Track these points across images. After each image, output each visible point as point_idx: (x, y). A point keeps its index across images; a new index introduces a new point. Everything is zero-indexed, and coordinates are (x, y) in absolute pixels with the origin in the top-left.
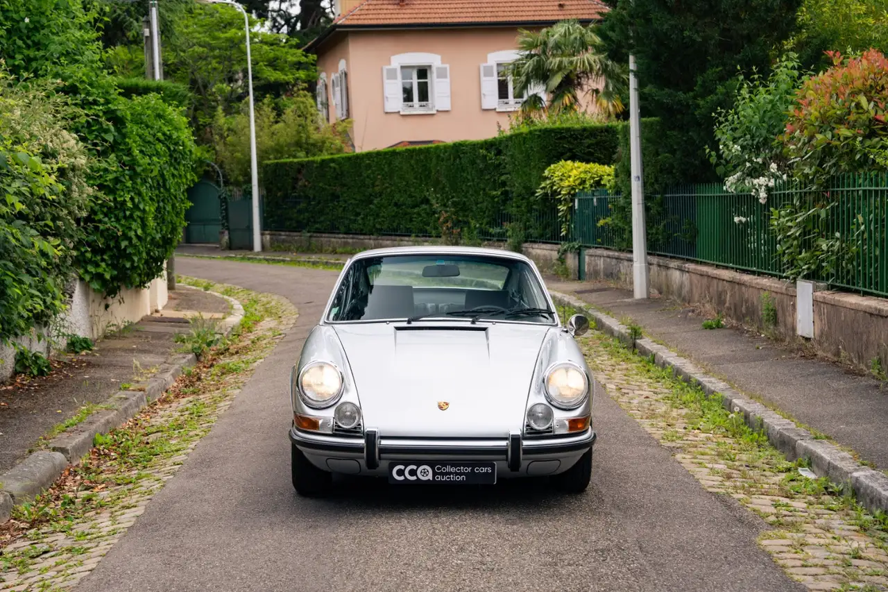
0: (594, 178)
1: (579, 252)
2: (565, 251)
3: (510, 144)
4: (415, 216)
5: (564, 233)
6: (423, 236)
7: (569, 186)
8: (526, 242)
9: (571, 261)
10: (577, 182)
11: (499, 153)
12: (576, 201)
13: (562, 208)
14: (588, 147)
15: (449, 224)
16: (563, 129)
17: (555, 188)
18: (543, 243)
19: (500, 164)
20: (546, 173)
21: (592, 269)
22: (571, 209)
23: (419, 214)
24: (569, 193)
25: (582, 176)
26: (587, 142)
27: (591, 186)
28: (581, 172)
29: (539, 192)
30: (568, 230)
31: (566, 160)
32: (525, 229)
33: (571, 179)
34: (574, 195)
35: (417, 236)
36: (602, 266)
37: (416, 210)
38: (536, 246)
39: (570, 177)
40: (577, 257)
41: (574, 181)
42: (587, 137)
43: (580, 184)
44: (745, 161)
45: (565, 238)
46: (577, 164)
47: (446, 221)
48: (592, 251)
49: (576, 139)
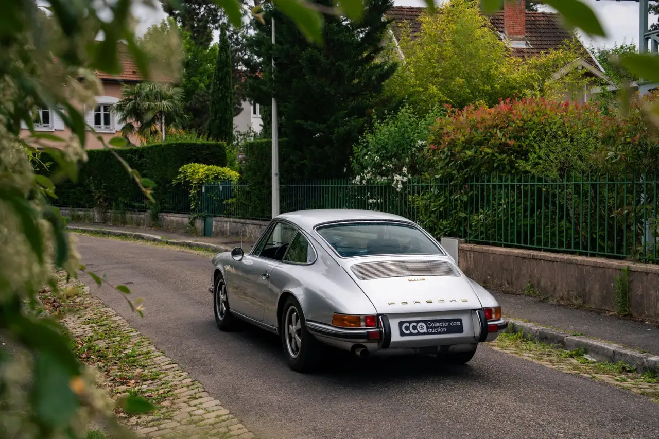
0: (214, 174)
1: (205, 219)
2: (195, 218)
3: (150, 151)
4: (71, 194)
5: (192, 208)
6: (77, 207)
7: (199, 178)
8: (161, 212)
9: (199, 224)
10: (204, 176)
11: (141, 156)
12: (204, 188)
13: (192, 192)
14: (206, 155)
15: (101, 200)
16: (190, 143)
17: (188, 179)
18: (175, 213)
19: (142, 164)
20: (180, 170)
21: (218, 229)
22: (199, 193)
23: (74, 193)
24: (199, 183)
25: (207, 172)
26: (205, 152)
27: (212, 179)
28: (206, 171)
29: (174, 182)
30: (196, 206)
31: (194, 162)
32: (161, 204)
33: (200, 174)
34: (202, 184)
35: (73, 207)
36: (228, 228)
37: (72, 191)
38: (171, 215)
39: (198, 172)
40: (203, 222)
41: (202, 176)
42: (205, 150)
43: (205, 178)
44: (382, 166)
45: (194, 210)
46: (202, 165)
47: (98, 198)
48: (218, 218)
49: (198, 150)
